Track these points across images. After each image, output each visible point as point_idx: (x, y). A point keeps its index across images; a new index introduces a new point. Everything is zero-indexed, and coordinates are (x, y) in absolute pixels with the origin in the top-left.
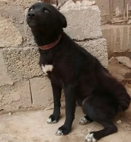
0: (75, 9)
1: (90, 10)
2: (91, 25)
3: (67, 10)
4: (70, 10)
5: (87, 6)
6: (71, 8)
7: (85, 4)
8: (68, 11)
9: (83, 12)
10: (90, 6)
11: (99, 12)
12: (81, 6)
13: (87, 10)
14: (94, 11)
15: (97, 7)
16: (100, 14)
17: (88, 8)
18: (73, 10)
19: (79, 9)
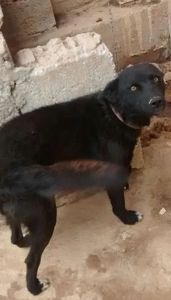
0: (70, 60)
1: (93, 57)
2: (101, 79)
3: (57, 65)
4: (62, 65)
5: (88, 51)
6: (63, 60)
7: (85, 48)
8: (59, 66)
9: (84, 63)
10: (93, 49)
11: (110, 57)
12: (79, 53)
13: (89, 58)
14: (102, 57)
15: (105, 47)
16: (112, 59)
17: (90, 55)
18: (66, 64)
19: (77, 59)
